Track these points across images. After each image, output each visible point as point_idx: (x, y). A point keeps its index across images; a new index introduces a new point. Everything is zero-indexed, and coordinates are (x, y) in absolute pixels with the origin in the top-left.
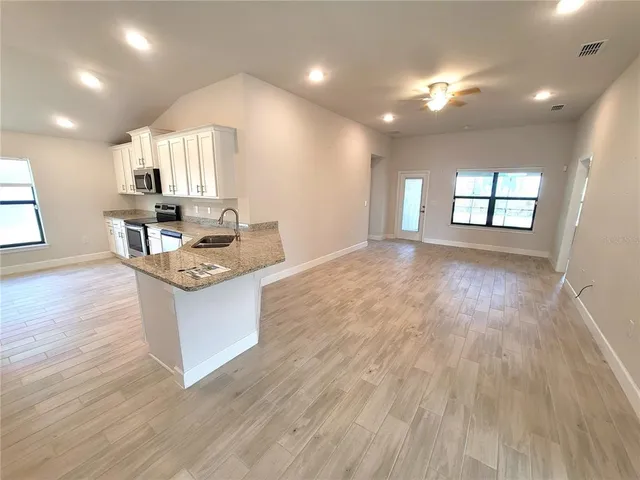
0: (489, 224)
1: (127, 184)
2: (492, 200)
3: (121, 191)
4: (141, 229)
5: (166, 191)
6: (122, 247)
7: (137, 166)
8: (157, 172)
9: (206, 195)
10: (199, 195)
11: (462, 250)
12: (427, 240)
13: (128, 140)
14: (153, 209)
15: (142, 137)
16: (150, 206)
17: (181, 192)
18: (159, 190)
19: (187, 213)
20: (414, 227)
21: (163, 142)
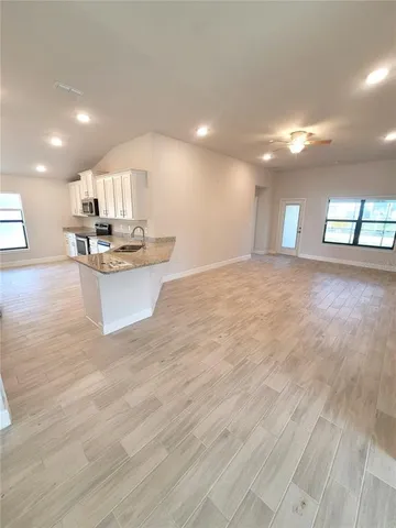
0: (355, 243)
1: (77, 209)
2: (359, 223)
3: (74, 213)
4: (85, 240)
5: (102, 214)
6: (74, 252)
7: (84, 197)
8: (96, 201)
9: (126, 218)
10: (121, 217)
11: (330, 264)
12: (301, 256)
13: (78, 178)
14: (94, 227)
15: (87, 176)
16: (92, 224)
17: (111, 215)
18: (97, 214)
19: (115, 230)
20: (292, 244)
21: (100, 180)
